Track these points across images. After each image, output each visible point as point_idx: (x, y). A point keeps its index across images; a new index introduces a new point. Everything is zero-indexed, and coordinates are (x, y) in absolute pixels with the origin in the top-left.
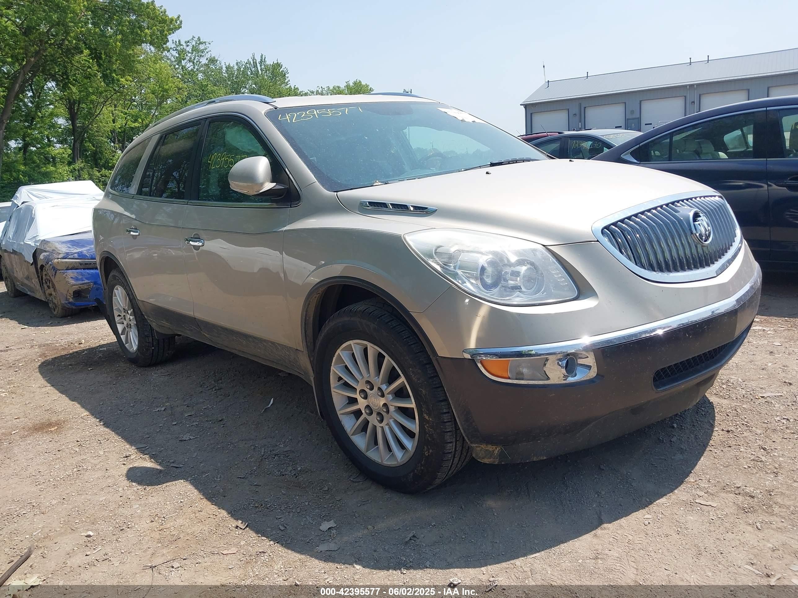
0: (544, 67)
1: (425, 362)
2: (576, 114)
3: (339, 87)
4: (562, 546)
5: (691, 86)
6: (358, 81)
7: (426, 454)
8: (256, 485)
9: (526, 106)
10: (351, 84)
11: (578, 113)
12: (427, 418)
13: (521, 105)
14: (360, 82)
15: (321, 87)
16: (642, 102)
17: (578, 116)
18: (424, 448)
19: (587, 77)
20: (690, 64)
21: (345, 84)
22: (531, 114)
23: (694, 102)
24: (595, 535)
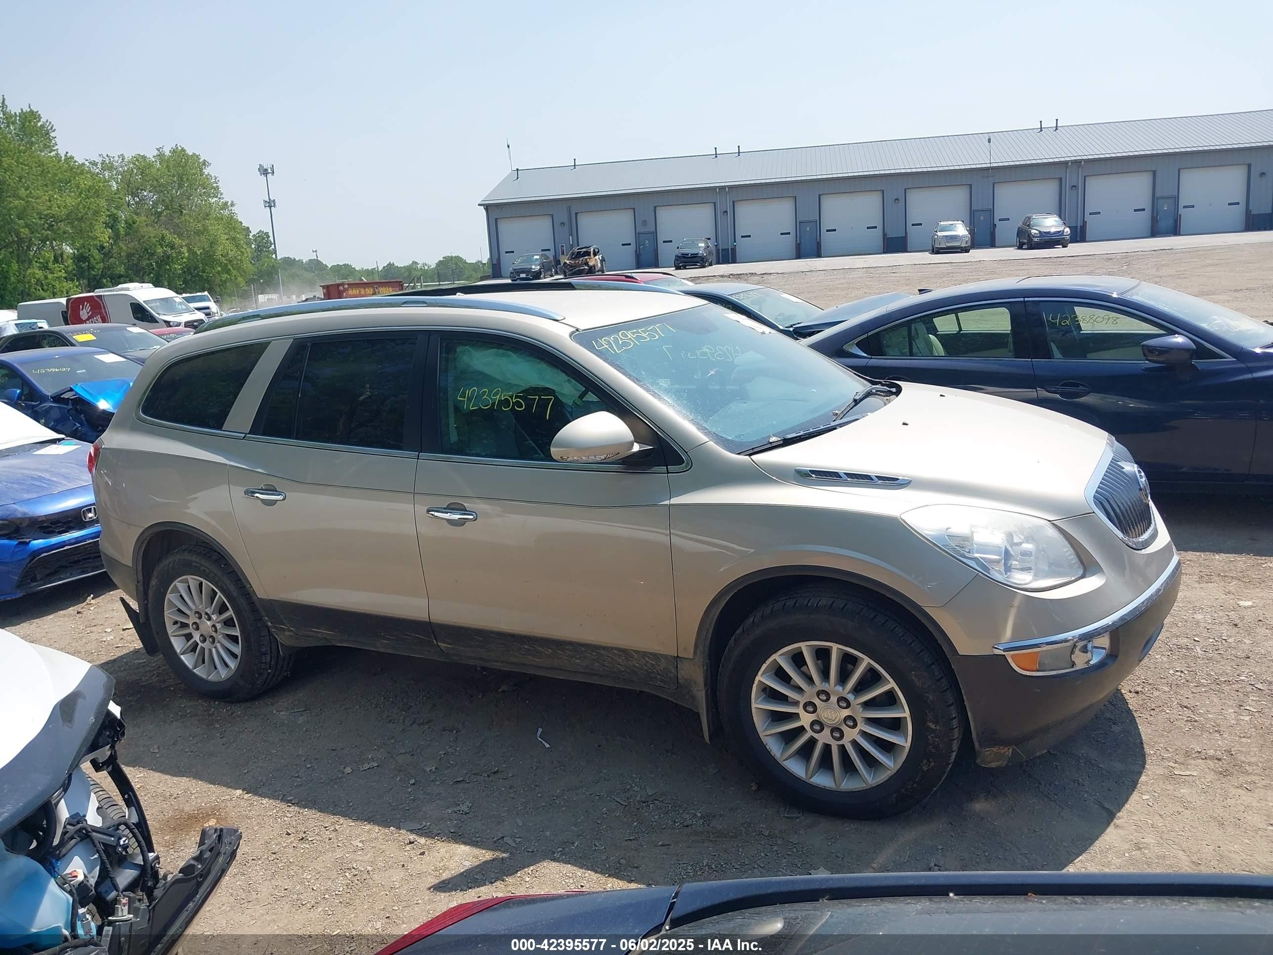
0: (508, 146)
1: (930, 662)
2: (563, 223)
3: (144, 157)
4: (1097, 843)
5: (722, 188)
6: (180, 148)
7: (925, 768)
8: (662, 845)
9: (488, 207)
10: (167, 153)
11: (566, 220)
12: (933, 726)
13: (479, 205)
14: (183, 150)
15: (107, 156)
16: (658, 208)
17: (567, 227)
18: (922, 762)
19: (575, 166)
20: (716, 157)
21: (156, 153)
22: (496, 220)
23: (726, 212)
24: (1117, 826)
